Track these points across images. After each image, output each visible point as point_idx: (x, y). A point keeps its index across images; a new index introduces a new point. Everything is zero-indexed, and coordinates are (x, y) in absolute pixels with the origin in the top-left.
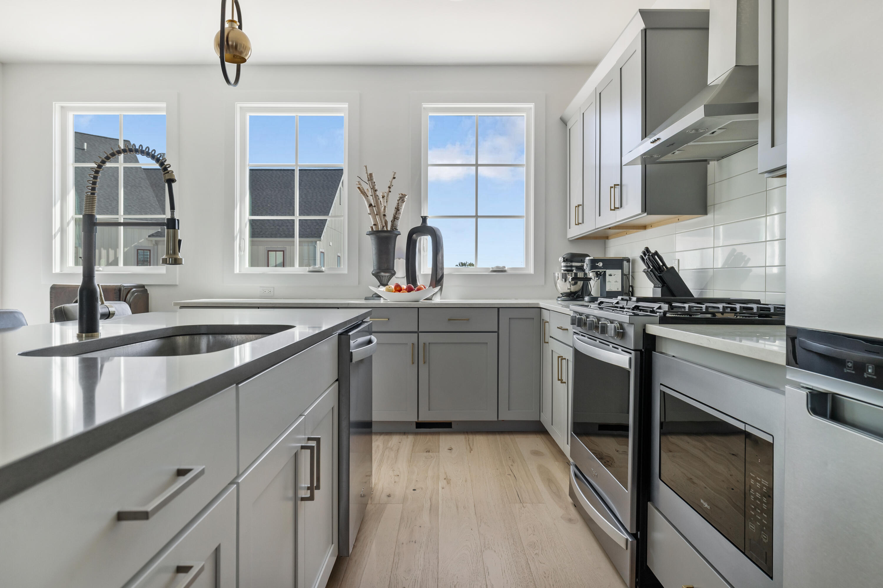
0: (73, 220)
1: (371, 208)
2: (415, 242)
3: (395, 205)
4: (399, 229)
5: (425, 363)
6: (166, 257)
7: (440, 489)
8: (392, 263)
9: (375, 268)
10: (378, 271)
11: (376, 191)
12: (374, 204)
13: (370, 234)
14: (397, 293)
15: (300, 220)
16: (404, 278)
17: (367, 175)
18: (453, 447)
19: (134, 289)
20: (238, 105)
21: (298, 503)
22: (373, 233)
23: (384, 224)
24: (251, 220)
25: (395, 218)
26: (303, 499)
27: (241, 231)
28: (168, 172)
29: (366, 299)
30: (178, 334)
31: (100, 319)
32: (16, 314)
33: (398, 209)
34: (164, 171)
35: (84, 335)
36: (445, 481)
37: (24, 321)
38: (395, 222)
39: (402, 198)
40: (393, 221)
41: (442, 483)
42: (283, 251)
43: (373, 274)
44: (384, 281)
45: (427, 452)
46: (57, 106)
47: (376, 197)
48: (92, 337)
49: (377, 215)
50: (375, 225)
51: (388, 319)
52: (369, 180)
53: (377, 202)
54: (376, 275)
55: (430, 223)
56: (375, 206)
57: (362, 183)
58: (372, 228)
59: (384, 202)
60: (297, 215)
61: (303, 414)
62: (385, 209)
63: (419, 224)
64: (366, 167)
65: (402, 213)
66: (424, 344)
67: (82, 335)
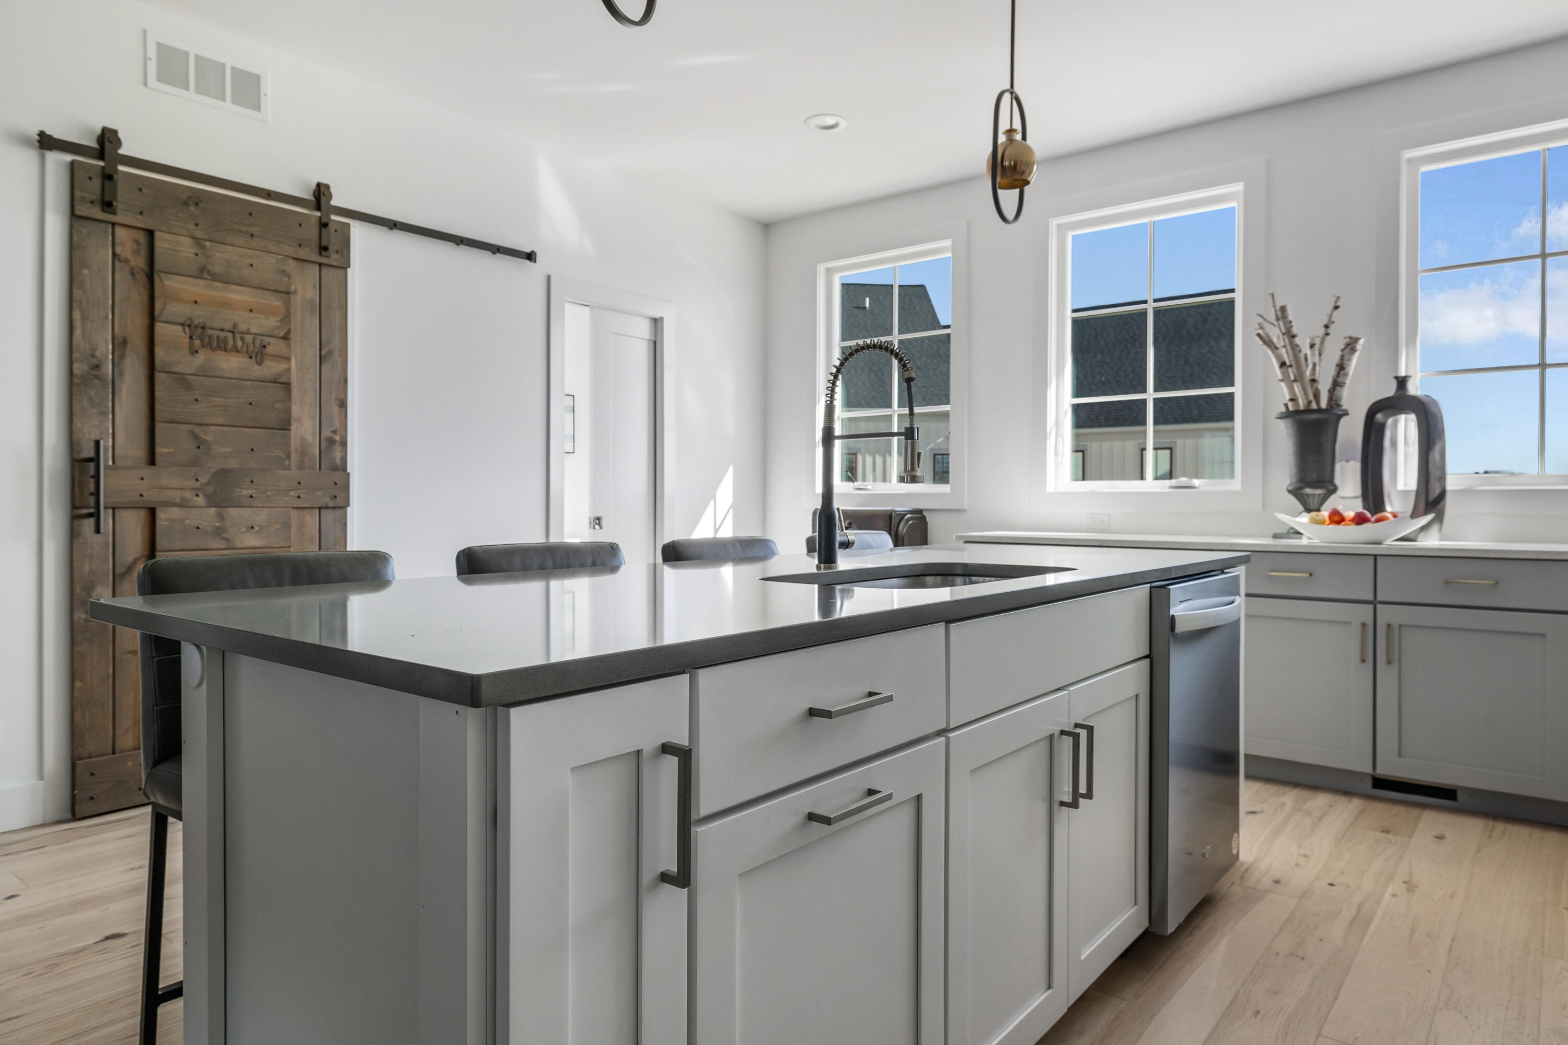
0: (839, 420)
1: (1284, 369)
2: (1381, 428)
3: (1336, 359)
4: (1345, 404)
5: (1389, 662)
6: (904, 475)
7: (1387, 896)
8: (1328, 469)
9: (1294, 480)
10: (1299, 485)
11: (1294, 336)
12: (1290, 361)
13: (1283, 416)
14: (1333, 527)
15: (1155, 399)
16: (1356, 497)
17: (1276, 311)
18: (1446, 835)
19: (909, 516)
20: (1054, 223)
21: (1053, 808)
22: (1287, 415)
23: (1311, 398)
24: (1074, 404)
25: (1337, 384)
26: (1062, 804)
27: (1058, 424)
28: (907, 370)
29: (1276, 536)
30: (928, 573)
31: (839, 548)
32: (768, 543)
33: (1342, 367)
34: (903, 369)
35: (822, 565)
36: (1404, 887)
37: (776, 550)
38: (1336, 393)
39: (1351, 345)
40: (1332, 390)
41: (1396, 886)
42: (1171, 449)
43: (1290, 492)
44: (1313, 503)
45: (1383, 832)
46: (821, 268)
47: (1295, 348)
48: (830, 568)
49: (1295, 381)
50: (1291, 400)
51: (1311, 575)
52: (1278, 319)
53: (1296, 358)
54: (1296, 492)
55: (1414, 389)
56: (1291, 366)
57: (1266, 325)
58: (1286, 405)
59: (1313, 355)
60: (1149, 391)
61: (1067, 689)
62: (1314, 369)
63: (1390, 390)
64: (1273, 295)
65: (1351, 373)
66: (1389, 626)
67: (821, 566)
